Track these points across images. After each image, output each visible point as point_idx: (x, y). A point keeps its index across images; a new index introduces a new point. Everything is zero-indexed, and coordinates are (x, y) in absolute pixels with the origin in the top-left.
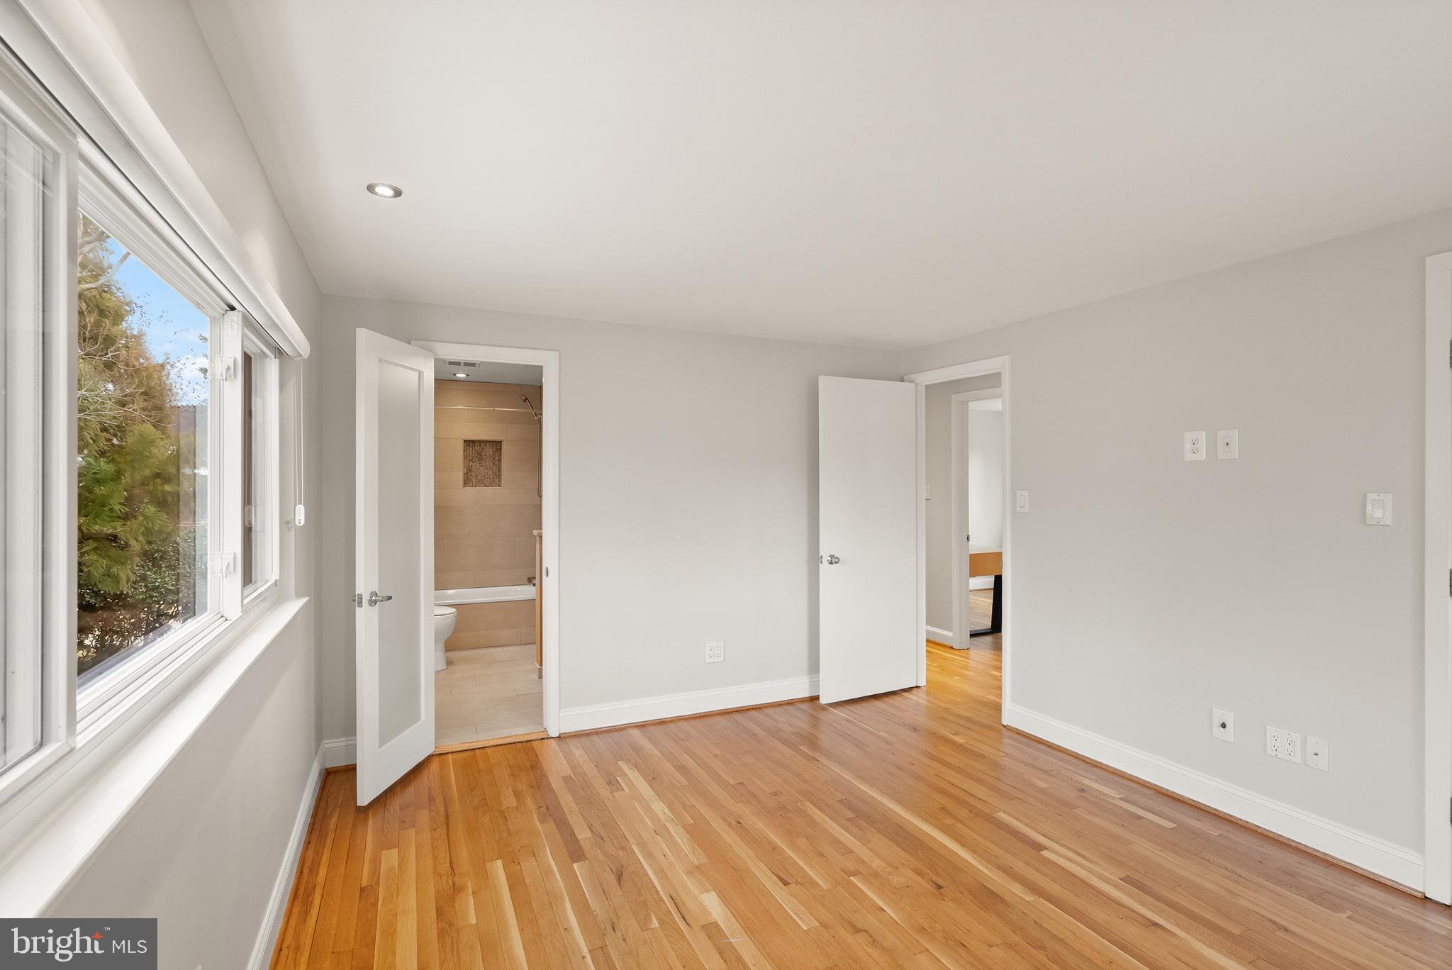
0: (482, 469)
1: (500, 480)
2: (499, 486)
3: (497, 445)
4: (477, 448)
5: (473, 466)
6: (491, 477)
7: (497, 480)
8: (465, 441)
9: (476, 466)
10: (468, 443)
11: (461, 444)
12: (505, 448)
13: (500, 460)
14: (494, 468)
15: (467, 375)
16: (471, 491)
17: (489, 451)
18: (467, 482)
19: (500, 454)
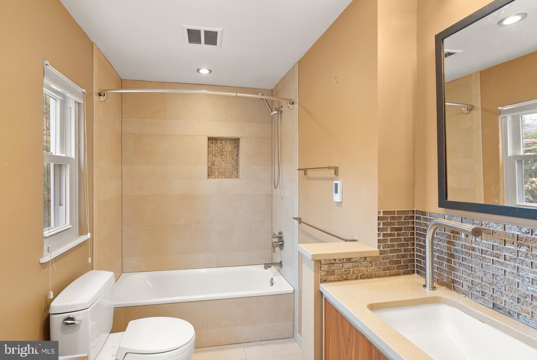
0: (223, 163)
1: (237, 173)
2: (237, 178)
3: (236, 141)
4: (219, 145)
5: (216, 161)
6: (231, 170)
7: (235, 173)
8: (209, 139)
9: (217, 160)
10: (211, 140)
11: (206, 140)
12: (242, 144)
13: (237, 155)
14: (233, 162)
15: (210, 71)
16: (214, 182)
17: (229, 147)
18: (210, 174)
19: (238, 150)
